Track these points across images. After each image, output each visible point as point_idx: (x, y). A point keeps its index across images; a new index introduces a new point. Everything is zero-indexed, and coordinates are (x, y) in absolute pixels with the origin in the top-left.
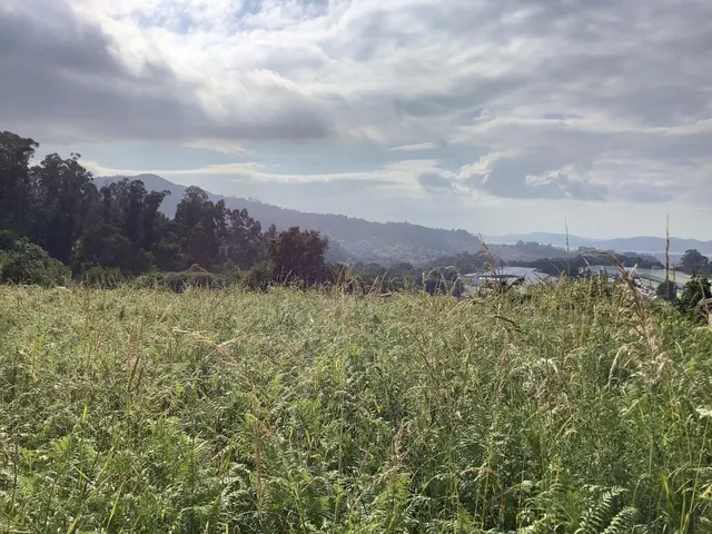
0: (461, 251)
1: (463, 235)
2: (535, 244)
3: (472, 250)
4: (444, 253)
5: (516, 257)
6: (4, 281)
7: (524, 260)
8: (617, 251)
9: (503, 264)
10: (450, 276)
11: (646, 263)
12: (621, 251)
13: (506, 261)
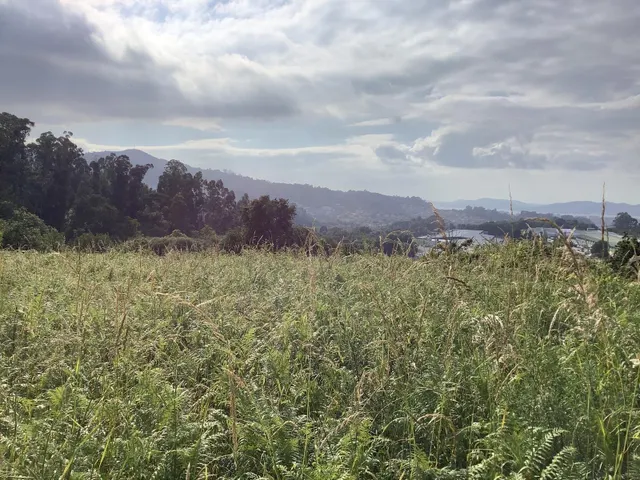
0: (416, 216)
1: (416, 201)
2: (482, 209)
3: (425, 215)
4: (399, 218)
5: (463, 221)
6: (4, 247)
7: (472, 223)
8: (555, 214)
9: (453, 227)
10: (405, 239)
11: (582, 225)
12: (559, 214)
13: (456, 225)
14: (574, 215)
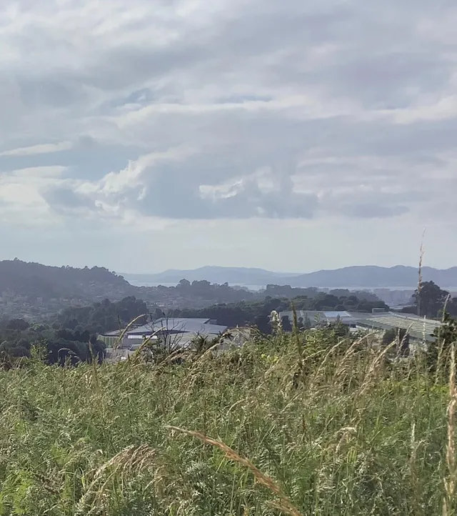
0: (99, 299)
1: (101, 275)
2: (205, 283)
3: (116, 297)
4: (74, 303)
5: (176, 305)
7: (190, 307)
8: (321, 288)
9: (160, 315)
10: (85, 336)
11: (366, 305)
12: (328, 288)
13: (165, 311)
14: (351, 289)
